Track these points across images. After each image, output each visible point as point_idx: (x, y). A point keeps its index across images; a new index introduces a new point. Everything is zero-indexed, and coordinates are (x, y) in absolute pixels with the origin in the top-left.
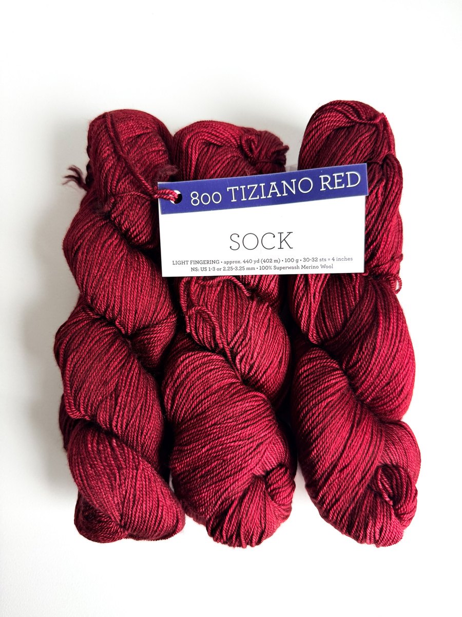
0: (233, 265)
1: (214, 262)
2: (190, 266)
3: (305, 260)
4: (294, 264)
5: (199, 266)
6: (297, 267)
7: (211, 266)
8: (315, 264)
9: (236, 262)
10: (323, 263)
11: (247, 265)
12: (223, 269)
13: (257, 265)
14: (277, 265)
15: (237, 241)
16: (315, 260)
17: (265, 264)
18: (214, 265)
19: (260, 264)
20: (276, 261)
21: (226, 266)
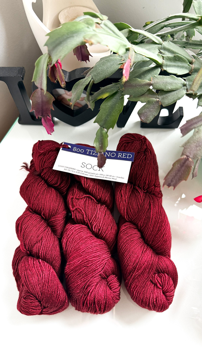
0: (80, 172)
1: (73, 169)
2: (64, 168)
3: (107, 175)
4: (103, 176)
5: (67, 169)
6: (104, 177)
7: (72, 170)
8: (110, 177)
9: (82, 171)
10: (113, 177)
11: (85, 173)
12: (76, 172)
13: (89, 174)
14: (96, 175)
15: (84, 165)
16: (110, 176)
17: (92, 175)
18: (73, 170)
19: (90, 174)
20: (96, 174)
21: (77, 171)
